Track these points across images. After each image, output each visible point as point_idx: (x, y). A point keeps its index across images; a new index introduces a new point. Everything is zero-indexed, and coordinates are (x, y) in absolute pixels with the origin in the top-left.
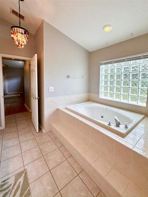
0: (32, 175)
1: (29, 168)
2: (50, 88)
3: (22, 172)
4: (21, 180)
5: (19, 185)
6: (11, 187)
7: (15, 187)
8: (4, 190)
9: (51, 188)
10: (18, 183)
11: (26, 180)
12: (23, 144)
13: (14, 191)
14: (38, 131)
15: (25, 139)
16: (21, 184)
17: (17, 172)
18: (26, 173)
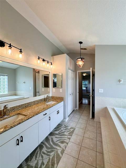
0: (76, 131)
1: (77, 129)
2: (100, 90)
3: (73, 128)
4: (72, 130)
5: (70, 131)
6: (68, 129)
7: (69, 130)
8: (66, 128)
9: (79, 142)
10: (70, 130)
11: (73, 131)
12: (81, 119)
13: (68, 131)
14: (91, 118)
15: (83, 118)
16: (71, 131)
17: (72, 127)
18: (75, 129)
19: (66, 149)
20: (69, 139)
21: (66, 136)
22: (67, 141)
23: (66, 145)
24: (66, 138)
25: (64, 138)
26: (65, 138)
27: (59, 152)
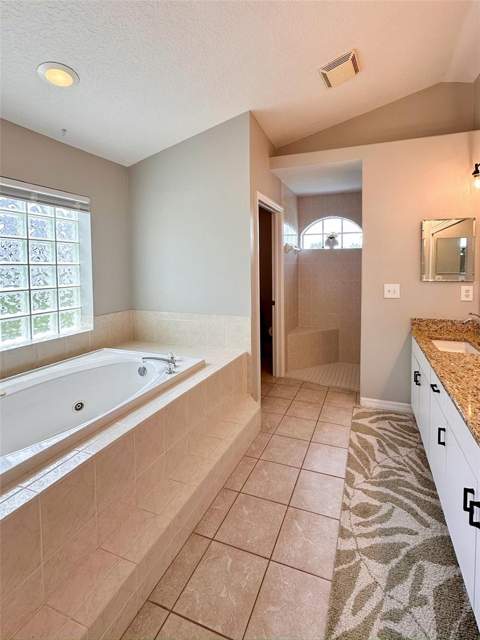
19: (342, 489)
20: (343, 533)
21: (364, 543)
22: (351, 521)
23: (347, 502)
24: (361, 535)
25: (372, 535)
26: (364, 530)
27: (359, 478)
